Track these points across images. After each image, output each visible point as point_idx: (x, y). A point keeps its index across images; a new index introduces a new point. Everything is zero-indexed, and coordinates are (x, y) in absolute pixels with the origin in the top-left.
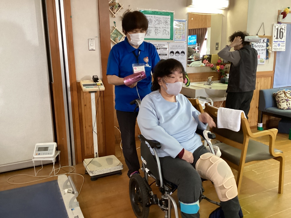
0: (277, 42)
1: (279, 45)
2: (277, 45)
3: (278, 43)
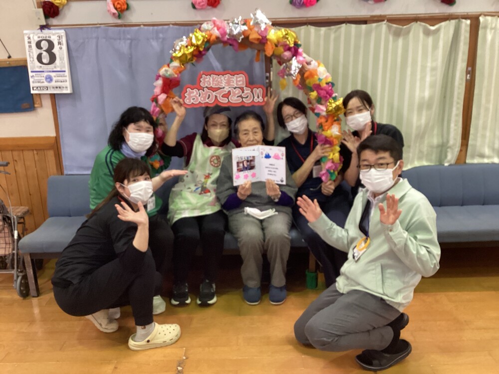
0: (43, 72)
1: (49, 80)
2: (44, 78)
3: (45, 74)
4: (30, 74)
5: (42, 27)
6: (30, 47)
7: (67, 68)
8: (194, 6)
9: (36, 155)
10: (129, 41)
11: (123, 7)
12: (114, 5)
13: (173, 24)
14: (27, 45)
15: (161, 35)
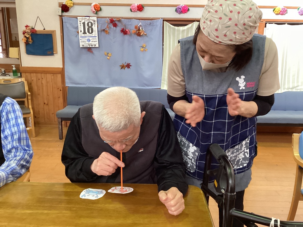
8: (131, 11)
9: (52, 76)
11: (98, 9)
12: (94, 8)
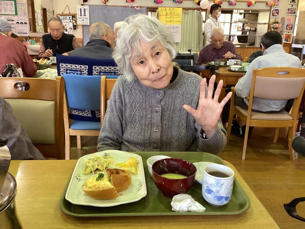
4: (78, 19)
5: (82, 5)
6: (78, 10)
7: (89, 18)
8: (127, 2)
10: (107, 11)
13: (121, 6)
14: (77, 10)
15: (117, 9)
